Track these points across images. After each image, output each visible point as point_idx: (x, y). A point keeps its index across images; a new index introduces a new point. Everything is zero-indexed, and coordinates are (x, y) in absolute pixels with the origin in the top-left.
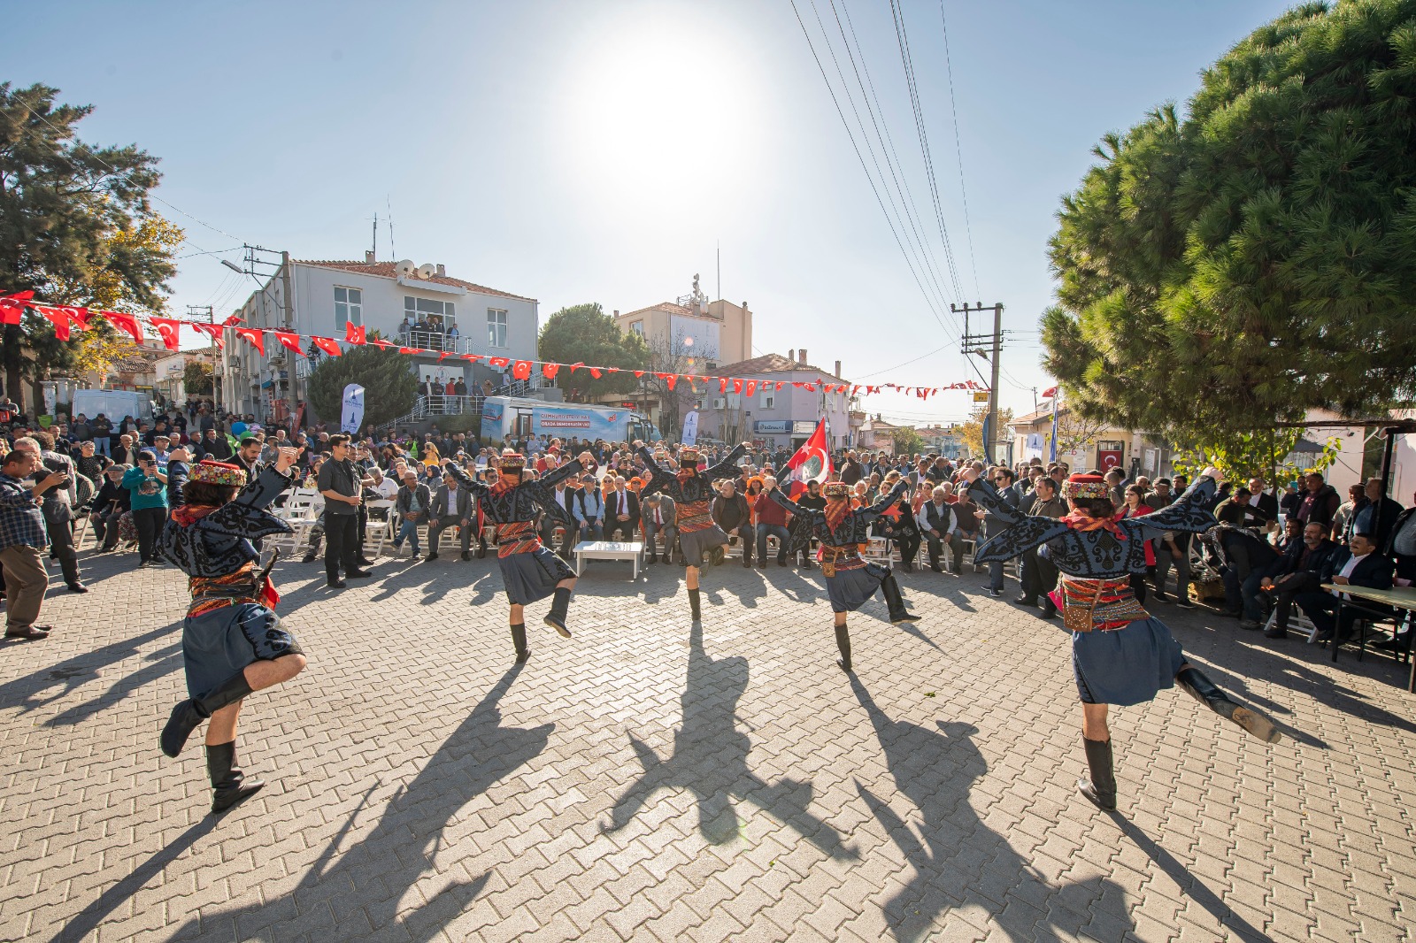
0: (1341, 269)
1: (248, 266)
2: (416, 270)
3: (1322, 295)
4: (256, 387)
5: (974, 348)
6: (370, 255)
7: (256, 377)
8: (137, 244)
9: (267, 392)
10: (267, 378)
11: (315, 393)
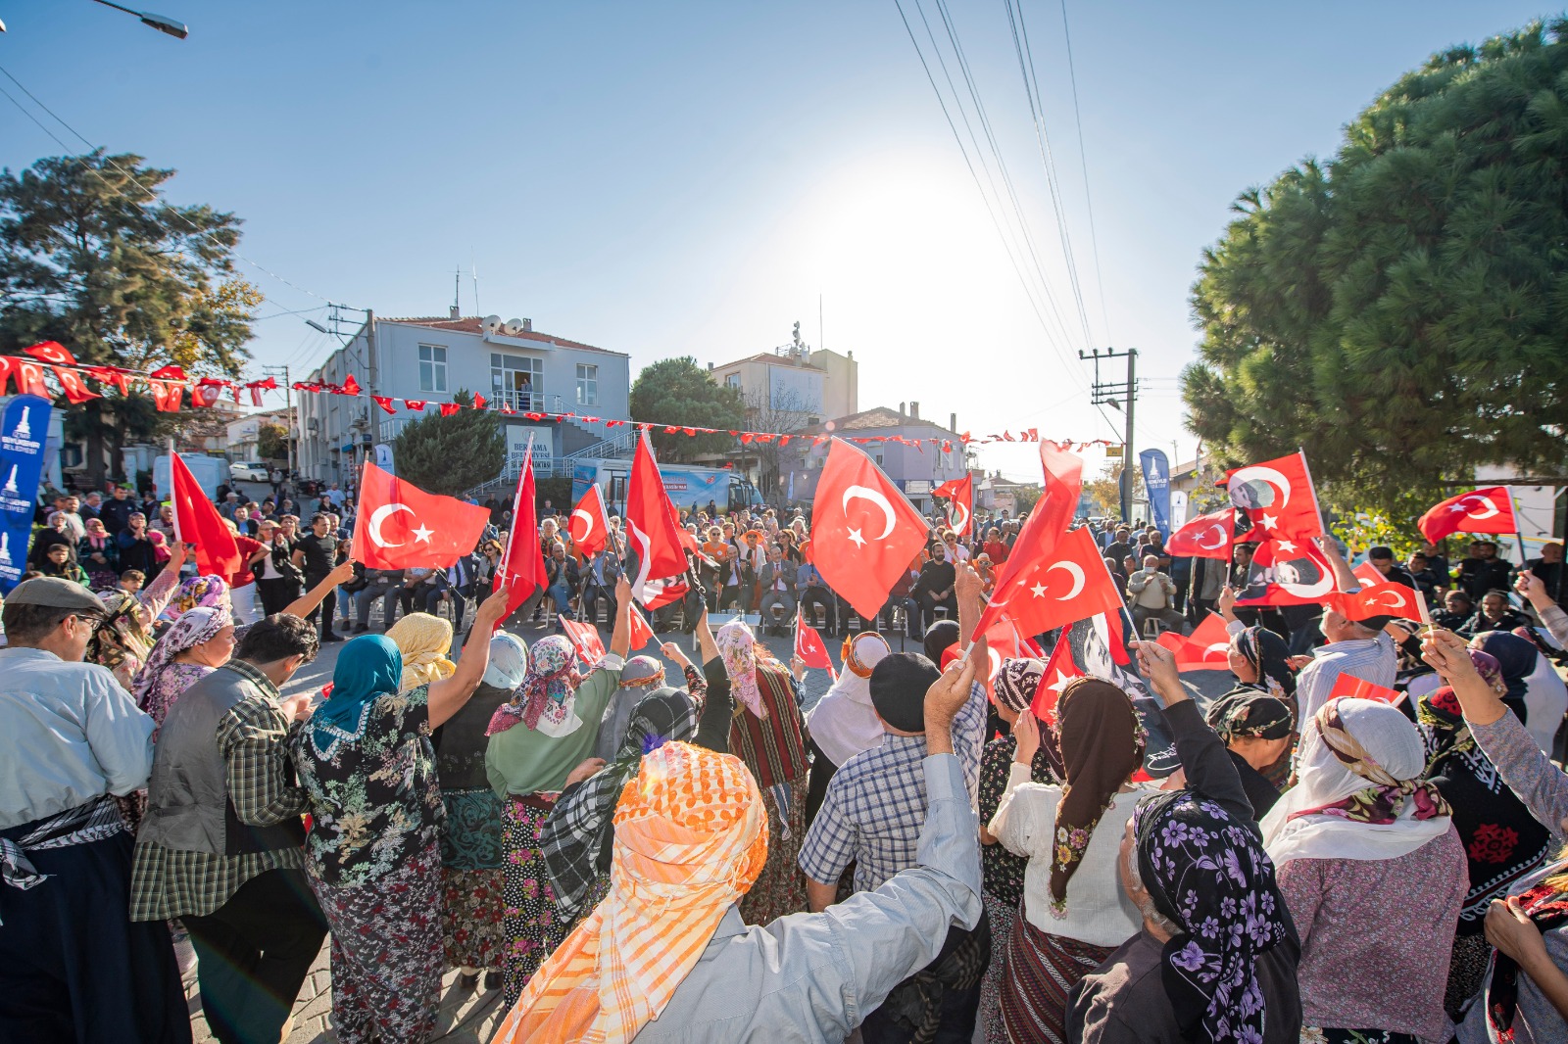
0: (1498, 332)
1: (332, 325)
2: (503, 325)
3: (1480, 358)
4: (336, 451)
5: (1105, 398)
6: (455, 310)
7: (336, 440)
8: (217, 305)
9: (348, 456)
10: (347, 441)
11: (402, 458)
